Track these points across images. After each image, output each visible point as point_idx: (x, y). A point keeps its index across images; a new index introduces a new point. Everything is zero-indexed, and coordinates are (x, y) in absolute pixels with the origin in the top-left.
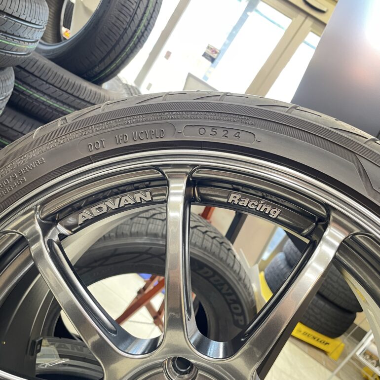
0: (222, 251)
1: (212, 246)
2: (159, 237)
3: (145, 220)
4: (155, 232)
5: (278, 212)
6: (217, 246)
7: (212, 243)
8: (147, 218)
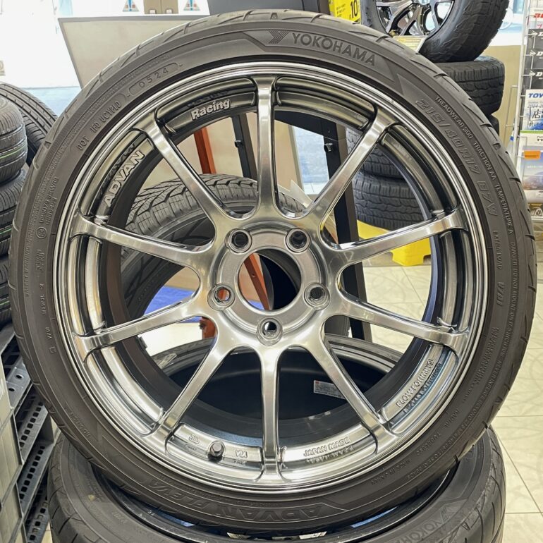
0: (244, 189)
1: (230, 191)
2: (173, 218)
3: (147, 213)
4: (165, 216)
5: (228, 102)
6: (236, 188)
7: (230, 188)
8: (148, 210)
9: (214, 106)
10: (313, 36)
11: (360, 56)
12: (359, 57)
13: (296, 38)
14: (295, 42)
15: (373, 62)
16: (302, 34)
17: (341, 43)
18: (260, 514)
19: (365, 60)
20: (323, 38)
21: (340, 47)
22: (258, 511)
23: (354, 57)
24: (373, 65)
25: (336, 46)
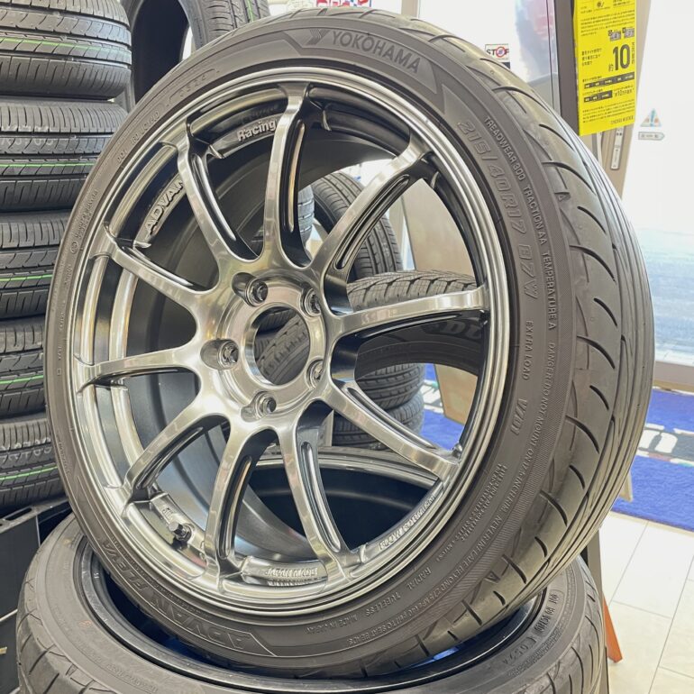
9: (260, 127)
10: (354, 34)
11: (403, 60)
12: (401, 61)
13: (336, 37)
14: (334, 42)
15: (416, 68)
16: (344, 32)
17: (385, 44)
18: (189, 620)
19: (408, 65)
20: (366, 36)
21: (381, 49)
22: (187, 616)
23: (395, 61)
24: (416, 71)
25: (377, 47)
